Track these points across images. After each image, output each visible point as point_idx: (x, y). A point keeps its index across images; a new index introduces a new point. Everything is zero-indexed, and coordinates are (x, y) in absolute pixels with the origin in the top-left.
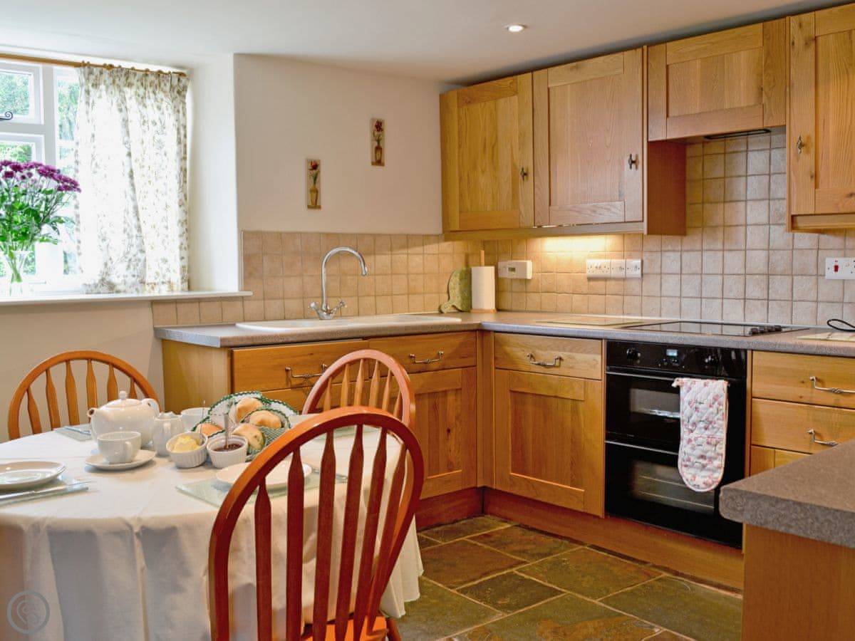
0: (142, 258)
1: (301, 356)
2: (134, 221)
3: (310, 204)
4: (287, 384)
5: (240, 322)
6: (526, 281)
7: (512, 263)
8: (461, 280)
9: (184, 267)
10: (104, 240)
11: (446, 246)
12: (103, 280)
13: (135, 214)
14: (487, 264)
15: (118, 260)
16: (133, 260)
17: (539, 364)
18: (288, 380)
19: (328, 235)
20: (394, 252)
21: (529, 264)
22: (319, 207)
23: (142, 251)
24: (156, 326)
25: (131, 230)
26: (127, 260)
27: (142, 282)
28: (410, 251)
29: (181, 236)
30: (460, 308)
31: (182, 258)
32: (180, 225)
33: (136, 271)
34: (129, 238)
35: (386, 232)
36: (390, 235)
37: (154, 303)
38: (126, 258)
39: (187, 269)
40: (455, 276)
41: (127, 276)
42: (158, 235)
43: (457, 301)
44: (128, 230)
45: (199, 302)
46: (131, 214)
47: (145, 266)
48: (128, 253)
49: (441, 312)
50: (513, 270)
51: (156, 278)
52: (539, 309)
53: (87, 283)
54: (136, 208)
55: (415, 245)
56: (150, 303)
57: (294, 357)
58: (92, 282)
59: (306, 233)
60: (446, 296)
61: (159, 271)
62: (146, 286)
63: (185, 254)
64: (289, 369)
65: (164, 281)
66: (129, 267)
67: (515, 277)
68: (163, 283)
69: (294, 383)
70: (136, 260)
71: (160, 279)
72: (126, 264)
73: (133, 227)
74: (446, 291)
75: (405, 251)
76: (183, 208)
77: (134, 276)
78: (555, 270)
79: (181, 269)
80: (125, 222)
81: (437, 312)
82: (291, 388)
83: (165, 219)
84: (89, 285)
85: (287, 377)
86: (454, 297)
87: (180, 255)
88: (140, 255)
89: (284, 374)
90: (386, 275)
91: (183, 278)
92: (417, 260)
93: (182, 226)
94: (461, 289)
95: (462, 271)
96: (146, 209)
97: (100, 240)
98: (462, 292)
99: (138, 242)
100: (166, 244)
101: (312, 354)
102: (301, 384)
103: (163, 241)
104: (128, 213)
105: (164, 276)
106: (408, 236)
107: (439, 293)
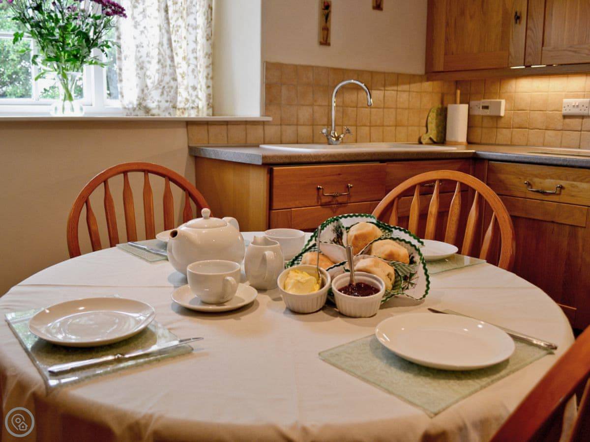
0: (174, 87)
1: (330, 175)
2: (168, 52)
3: (322, 40)
4: (318, 202)
5: (262, 144)
6: (499, 117)
7: (486, 102)
8: (437, 115)
9: (209, 95)
10: (142, 68)
11: (427, 85)
12: (140, 104)
13: (168, 46)
14: (461, 103)
15: (153, 87)
16: (166, 87)
17: (538, 191)
18: (319, 198)
19: (336, 70)
20: (386, 88)
21: (503, 102)
22: (329, 44)
23: (175, 79)
24: (190, 145)
25: (165, 61)
26: (162, 87)
27: (174, 107)
28: (400, 88)
29: (207, 67)
30: (435, 140)
31: (208, 87)
32: (207, 57)
33: (169, 97)
34: (163, 67)
35: (382, 70)
36: (384, 73)
37: (189, 124)
38: (160, 85)
39: (212, 96)
40: (433, 112)
41: (161, 102)
42: (189, 66)
43: (433, 134)
44: (162, 61)
45: (227, 125)
46: (166, 46)
47: (176, 93)
48: (162, 81)
49: (420, 143)
50: (486, 107)
51: (186, 104)
52: (509, 143)
53: (127, 107)
54: (170, 40)
55: (403, 83)
56: (185, 124)
57: (324, 176)
58: (131, 106)
59: (317, 67)
60: (425, 129)
61: (188, 97)
62: (177, 110)
63: (210, 83)
64: (321, 187)
65: (194, 106)
66: (162, 93)
67: (488, 114)
68: (193, 108)
69: (324, 200)
70: (169, 87)
71: (189, 105)
72: (160, 91)
73: (167, 57)
74: (425, 124)
75: (395, 88)
76: (210, 42)
77: (167, 101)
78: (528, 108)
79: (207, 96)
80: (159, 54)
81: (417, 143)
82: (321, 206)
83: (194, 51)
84: (129, 109)
85: (318, 194)
86: (431, 130)
87: (206, 83)
88: (172, 83)
89: (315, 192)
90: (378, 108)
91: (208, 105)
92: (404, 97)
93: (209, 58)
94: (437, 123)
95: (438, 108)
96: (178, 42)
97: (139, 69)
98: (437, 126)
99: (171, 71)
100: (195, 74)
101: (339, 174)
102: (330, 202)
103: (193, 71)
104: (162, 45)
105: (194, 102)
106: (398, 75)
107: (419, 126)
